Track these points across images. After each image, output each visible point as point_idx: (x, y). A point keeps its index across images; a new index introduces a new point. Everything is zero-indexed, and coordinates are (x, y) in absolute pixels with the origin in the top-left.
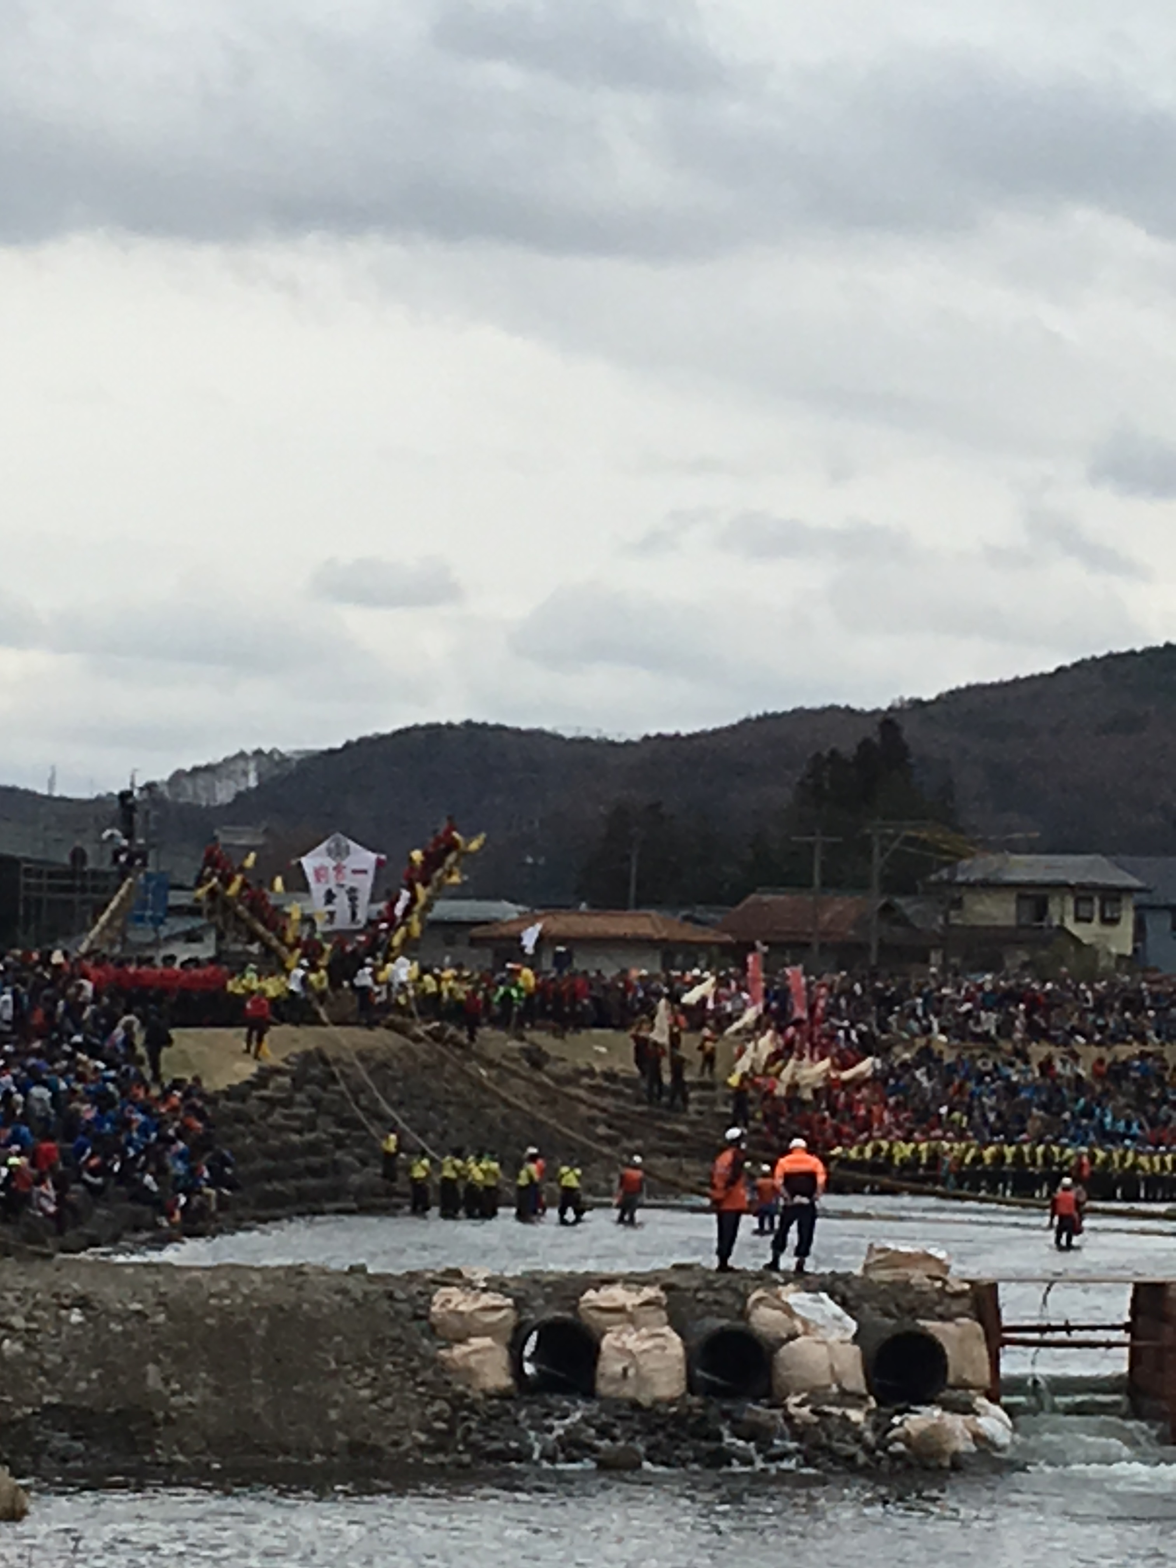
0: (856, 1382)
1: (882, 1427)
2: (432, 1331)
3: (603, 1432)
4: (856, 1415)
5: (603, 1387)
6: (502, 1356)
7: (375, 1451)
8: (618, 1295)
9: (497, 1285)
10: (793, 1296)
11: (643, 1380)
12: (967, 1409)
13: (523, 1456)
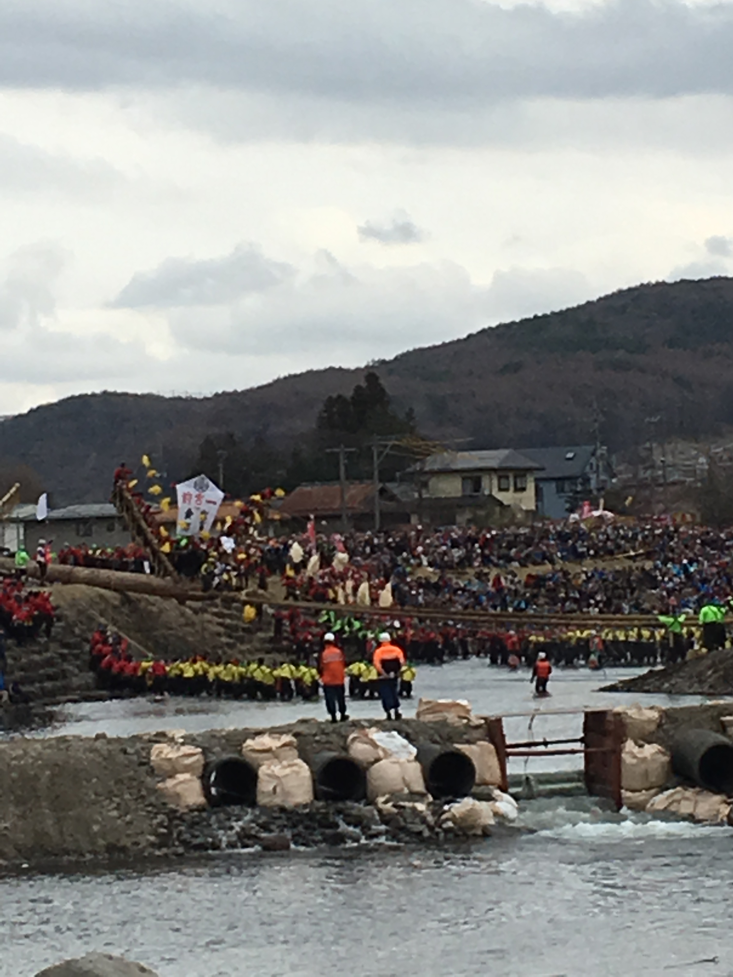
0: (419, 786)
1: (438, 812)
2: (152, 772)
3: (265, 827)
4: (421, 807)
5: (262, 800)
6: (197, 785)
7: (123, 849)
8: (266, 741)
9: (189, 740)
10: (375, 735)
11: (287, 794)
12: (489, 798)
13: (216, 846)
